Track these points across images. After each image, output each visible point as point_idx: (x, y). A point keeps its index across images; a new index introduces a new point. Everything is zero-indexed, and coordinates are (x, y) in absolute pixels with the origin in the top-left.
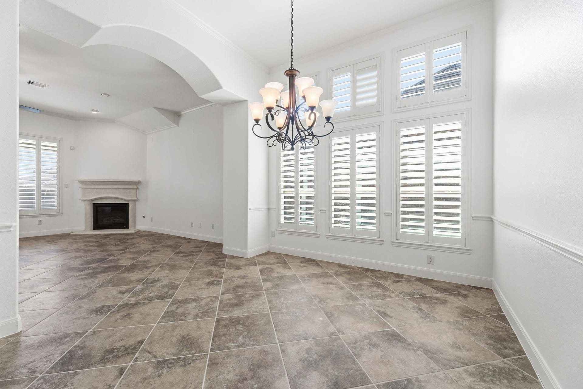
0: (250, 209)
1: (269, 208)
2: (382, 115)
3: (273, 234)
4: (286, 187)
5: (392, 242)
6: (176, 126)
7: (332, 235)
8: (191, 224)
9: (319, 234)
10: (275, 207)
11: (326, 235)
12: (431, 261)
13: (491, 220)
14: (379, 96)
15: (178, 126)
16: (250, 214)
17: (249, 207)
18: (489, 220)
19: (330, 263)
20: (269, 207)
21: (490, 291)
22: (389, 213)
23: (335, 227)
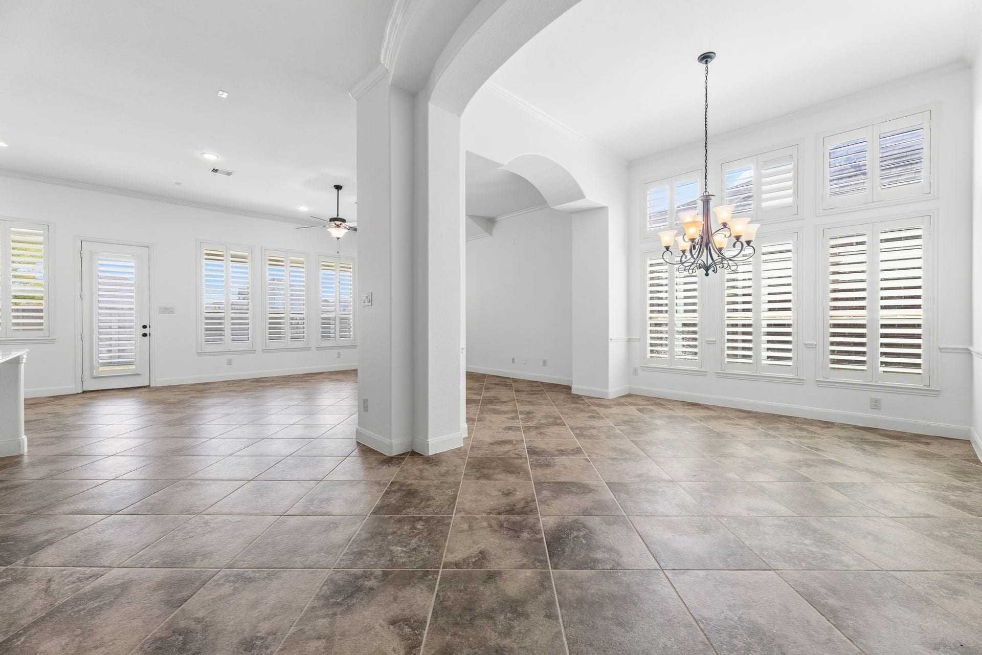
0: (611, 340)
1: (629, 339)
2: (801, 219)
3: (635, 372)
4: (652, 312)
5: (817, 381)
6: (488, 235)
7: (725, 372)
8: (511, 360)
9: (706, 372)
10: (639, 338)
11: (716, 373)
12: (876, 405)
13: (969, 353)
14: (797, 194)
15: (491, 235)
16: (611, 344)
17: (610, 336)
18: (965, 353)
19: (723, 407)
20: (630, 337)
21: (968, 442)
22: (813, 344)
23: (728, 362)
